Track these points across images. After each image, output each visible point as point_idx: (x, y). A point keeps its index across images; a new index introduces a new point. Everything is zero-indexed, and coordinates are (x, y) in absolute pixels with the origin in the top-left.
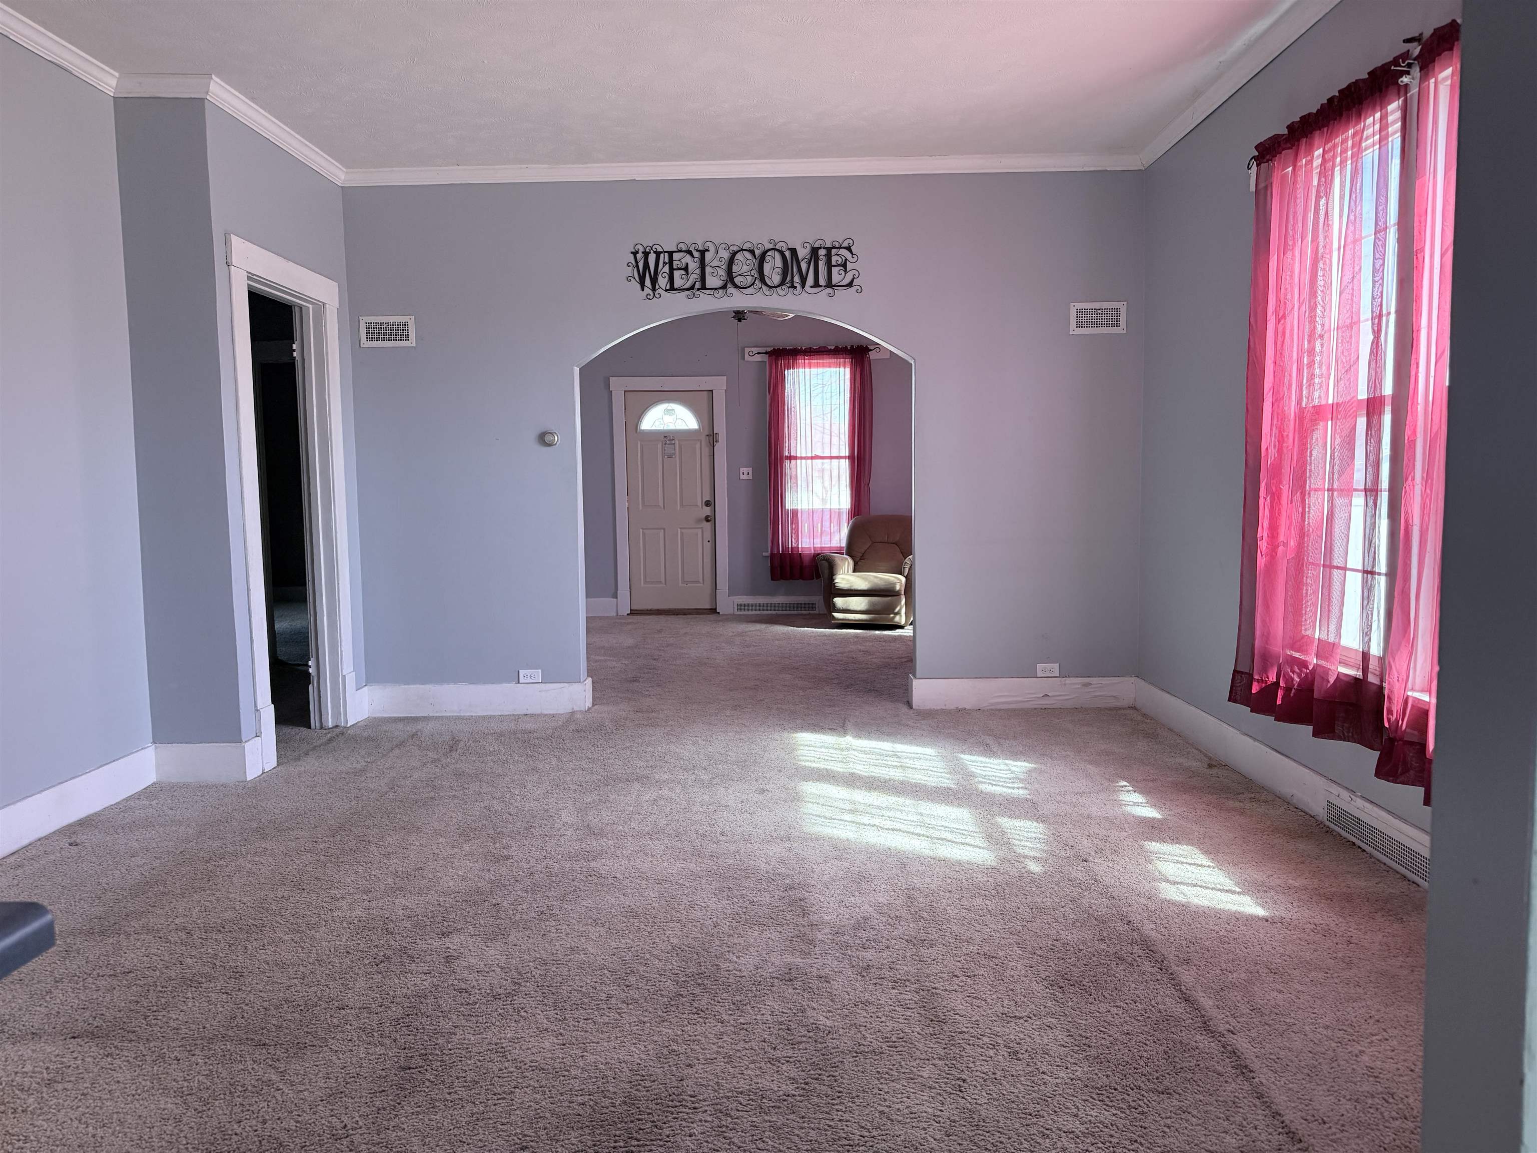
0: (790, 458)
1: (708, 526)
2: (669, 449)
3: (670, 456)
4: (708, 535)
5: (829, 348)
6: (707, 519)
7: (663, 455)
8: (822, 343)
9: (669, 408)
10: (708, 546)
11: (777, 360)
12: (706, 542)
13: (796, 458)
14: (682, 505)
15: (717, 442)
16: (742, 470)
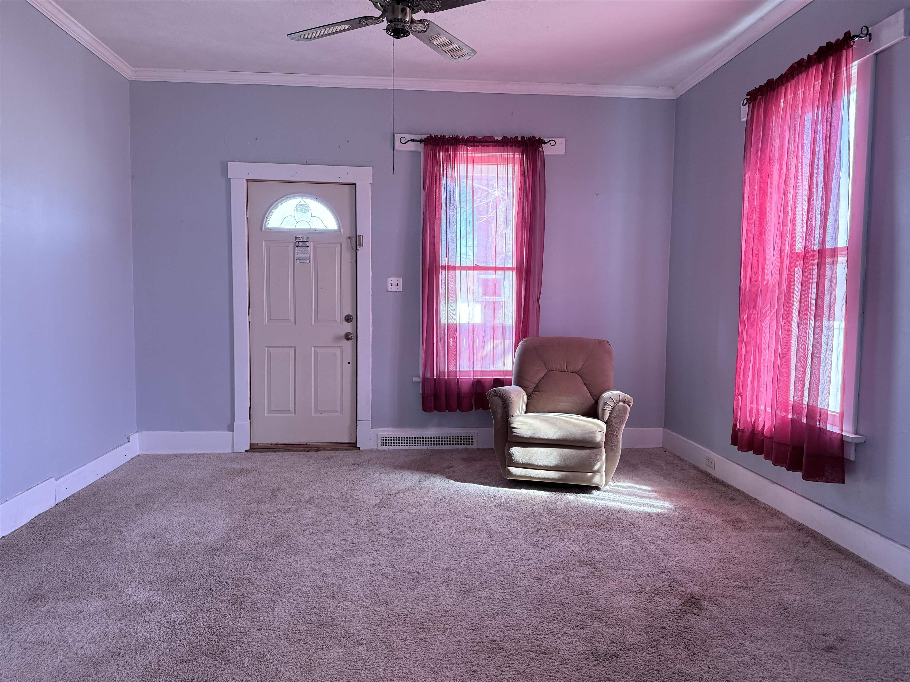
0: (447, 268)
1: (348, 345)
2: (301, 253)
3: (303, 261)
4: (348, 356)
5: (496, 138)
6: (347, 337)
7: (295, 258)
8: (486, 132)
9: (302, 203)
10: (348, 370)
11: (434, 150)
12: (345, 363)
13: (454, 268)
14: (317, 319)
15: (360, 245)
16: (390, 280)
